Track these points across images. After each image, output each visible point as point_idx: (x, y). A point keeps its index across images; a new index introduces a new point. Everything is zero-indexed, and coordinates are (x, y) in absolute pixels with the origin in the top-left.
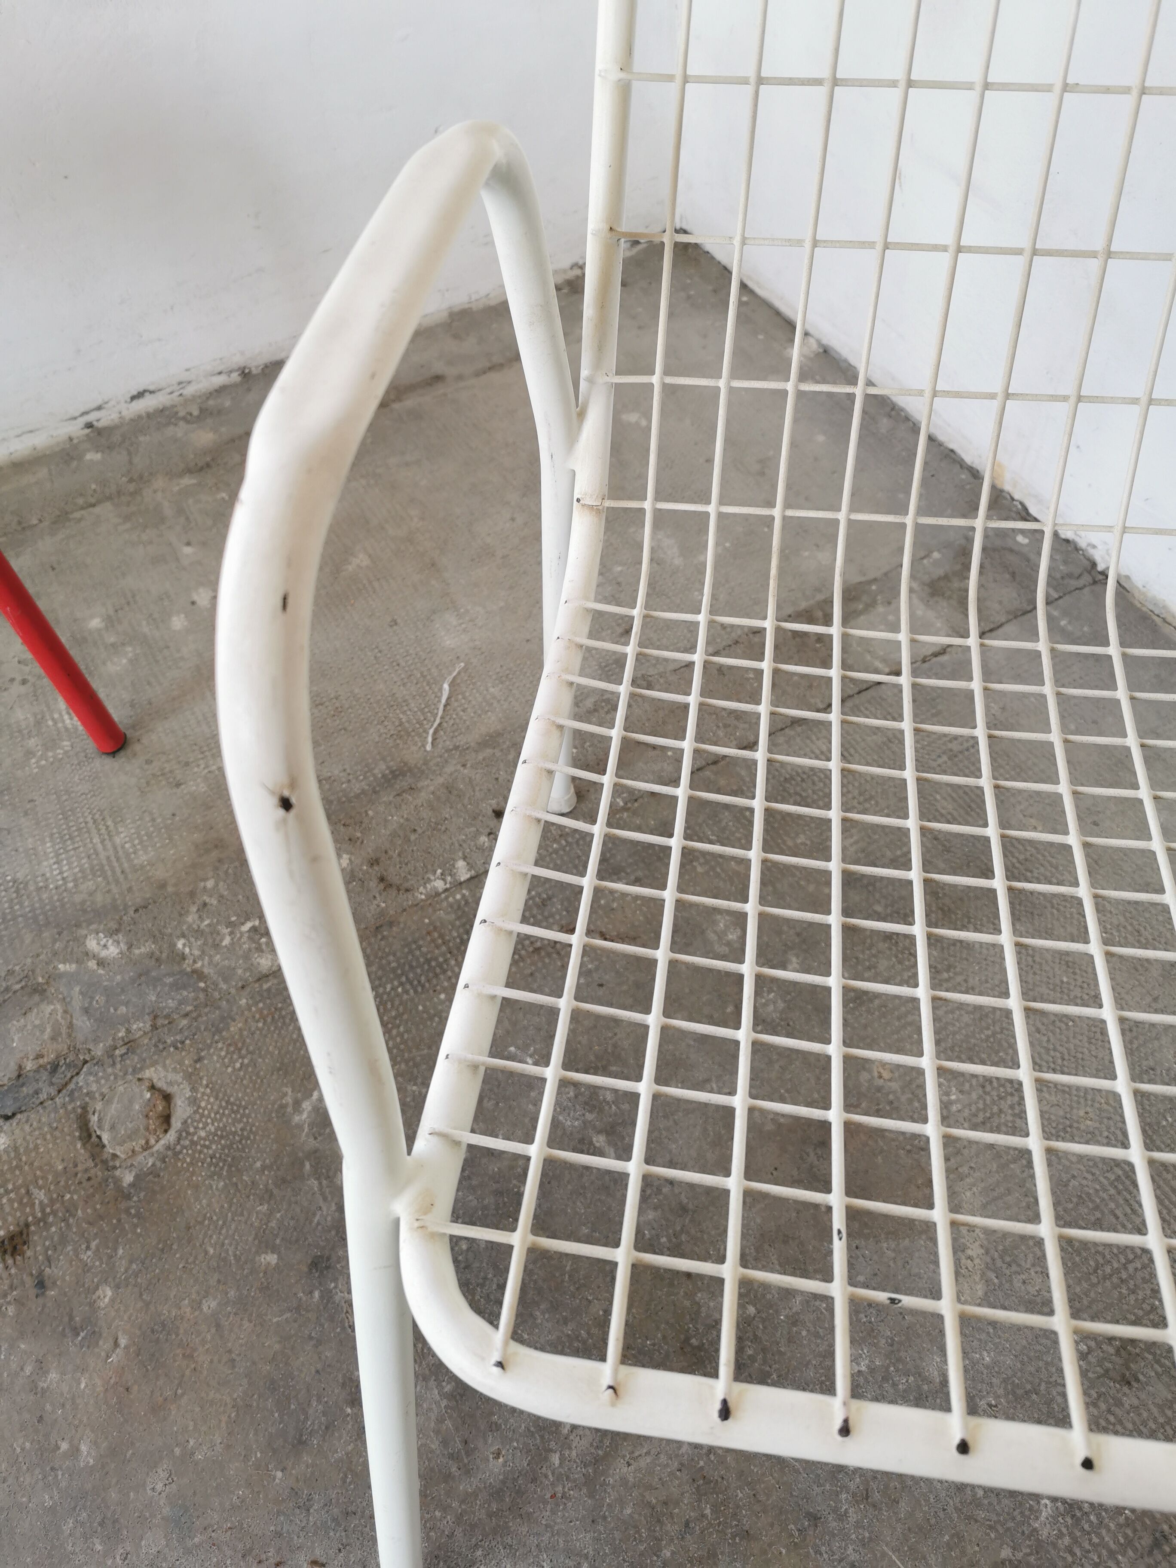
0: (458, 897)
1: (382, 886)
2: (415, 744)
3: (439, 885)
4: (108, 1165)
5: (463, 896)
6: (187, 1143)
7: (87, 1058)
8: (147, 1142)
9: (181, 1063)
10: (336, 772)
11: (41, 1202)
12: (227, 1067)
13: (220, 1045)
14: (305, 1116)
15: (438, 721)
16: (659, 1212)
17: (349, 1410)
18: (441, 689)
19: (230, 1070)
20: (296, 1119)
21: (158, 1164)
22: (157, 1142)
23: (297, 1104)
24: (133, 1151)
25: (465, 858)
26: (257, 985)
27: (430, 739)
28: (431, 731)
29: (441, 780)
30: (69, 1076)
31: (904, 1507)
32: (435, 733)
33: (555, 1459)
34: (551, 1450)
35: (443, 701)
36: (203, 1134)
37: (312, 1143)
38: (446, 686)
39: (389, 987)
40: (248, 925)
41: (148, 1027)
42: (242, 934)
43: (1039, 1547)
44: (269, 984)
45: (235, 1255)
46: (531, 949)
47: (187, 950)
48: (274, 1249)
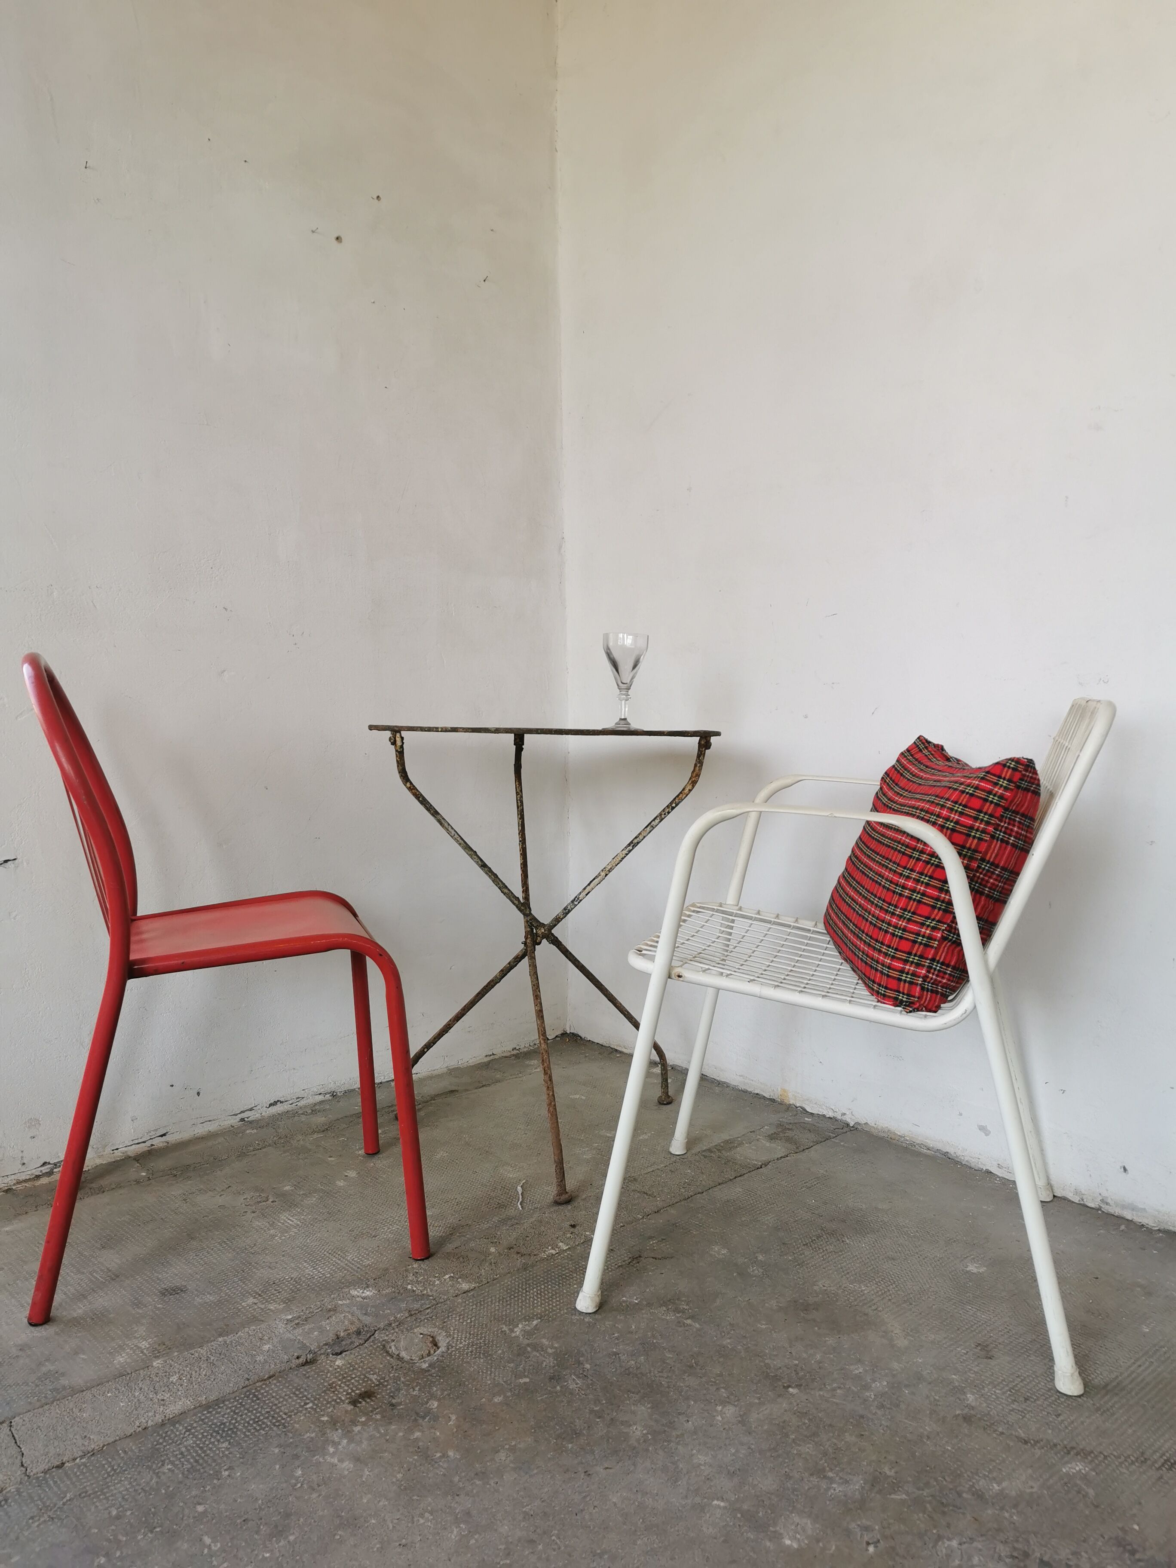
0: (566, 1254)
1: (519, 1255)
2: (512, 1209)
3: (553, 1252)
4: (411, 1362)
5: (568, 1254)
6: (453, 1349)
7: (376, 1329)
8: (429, 1352)
9: (434, 1324)
10: (470, 1222)
11: (376, 1379)
12: (463, 1323)
13: (454, 1316)
14: (518, 1333)
15: (521, 1200)
16: (732, 1340)
17: (598, 1420)
18: (516, 1190)
19: (465, 1323)
20: (513, 1335)
21: (441, 1358)
22: (435, 1352)
23: (512, 1331)
24: (422, 1355)
25: (562, 1242)
26: (464, 1294)
27: (520, 1206)
28: (519, 1203)
29: (534, 1219)
30: (368, 1335)
31: (903, 1406)
32: (521, 1204)
33: (719, 1418)
34: (714, 1416)
35: (520, 1193)
36: (461, 1346)
37: (526, 1342)
38: (519, 1188)
39: (543, 1287)
40: (447, 1276)
41: (407, 1315)
42: (445, 1280)
43: (973, 1408)
44: (472, 1293)
45: (504, 1382)
46: (616, 1266)
47: (415, 1289)
48: (525, 1377)
